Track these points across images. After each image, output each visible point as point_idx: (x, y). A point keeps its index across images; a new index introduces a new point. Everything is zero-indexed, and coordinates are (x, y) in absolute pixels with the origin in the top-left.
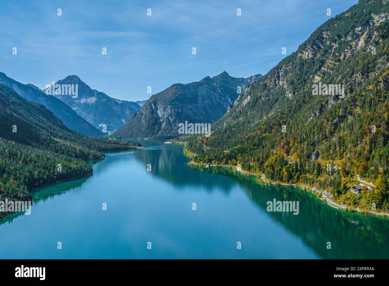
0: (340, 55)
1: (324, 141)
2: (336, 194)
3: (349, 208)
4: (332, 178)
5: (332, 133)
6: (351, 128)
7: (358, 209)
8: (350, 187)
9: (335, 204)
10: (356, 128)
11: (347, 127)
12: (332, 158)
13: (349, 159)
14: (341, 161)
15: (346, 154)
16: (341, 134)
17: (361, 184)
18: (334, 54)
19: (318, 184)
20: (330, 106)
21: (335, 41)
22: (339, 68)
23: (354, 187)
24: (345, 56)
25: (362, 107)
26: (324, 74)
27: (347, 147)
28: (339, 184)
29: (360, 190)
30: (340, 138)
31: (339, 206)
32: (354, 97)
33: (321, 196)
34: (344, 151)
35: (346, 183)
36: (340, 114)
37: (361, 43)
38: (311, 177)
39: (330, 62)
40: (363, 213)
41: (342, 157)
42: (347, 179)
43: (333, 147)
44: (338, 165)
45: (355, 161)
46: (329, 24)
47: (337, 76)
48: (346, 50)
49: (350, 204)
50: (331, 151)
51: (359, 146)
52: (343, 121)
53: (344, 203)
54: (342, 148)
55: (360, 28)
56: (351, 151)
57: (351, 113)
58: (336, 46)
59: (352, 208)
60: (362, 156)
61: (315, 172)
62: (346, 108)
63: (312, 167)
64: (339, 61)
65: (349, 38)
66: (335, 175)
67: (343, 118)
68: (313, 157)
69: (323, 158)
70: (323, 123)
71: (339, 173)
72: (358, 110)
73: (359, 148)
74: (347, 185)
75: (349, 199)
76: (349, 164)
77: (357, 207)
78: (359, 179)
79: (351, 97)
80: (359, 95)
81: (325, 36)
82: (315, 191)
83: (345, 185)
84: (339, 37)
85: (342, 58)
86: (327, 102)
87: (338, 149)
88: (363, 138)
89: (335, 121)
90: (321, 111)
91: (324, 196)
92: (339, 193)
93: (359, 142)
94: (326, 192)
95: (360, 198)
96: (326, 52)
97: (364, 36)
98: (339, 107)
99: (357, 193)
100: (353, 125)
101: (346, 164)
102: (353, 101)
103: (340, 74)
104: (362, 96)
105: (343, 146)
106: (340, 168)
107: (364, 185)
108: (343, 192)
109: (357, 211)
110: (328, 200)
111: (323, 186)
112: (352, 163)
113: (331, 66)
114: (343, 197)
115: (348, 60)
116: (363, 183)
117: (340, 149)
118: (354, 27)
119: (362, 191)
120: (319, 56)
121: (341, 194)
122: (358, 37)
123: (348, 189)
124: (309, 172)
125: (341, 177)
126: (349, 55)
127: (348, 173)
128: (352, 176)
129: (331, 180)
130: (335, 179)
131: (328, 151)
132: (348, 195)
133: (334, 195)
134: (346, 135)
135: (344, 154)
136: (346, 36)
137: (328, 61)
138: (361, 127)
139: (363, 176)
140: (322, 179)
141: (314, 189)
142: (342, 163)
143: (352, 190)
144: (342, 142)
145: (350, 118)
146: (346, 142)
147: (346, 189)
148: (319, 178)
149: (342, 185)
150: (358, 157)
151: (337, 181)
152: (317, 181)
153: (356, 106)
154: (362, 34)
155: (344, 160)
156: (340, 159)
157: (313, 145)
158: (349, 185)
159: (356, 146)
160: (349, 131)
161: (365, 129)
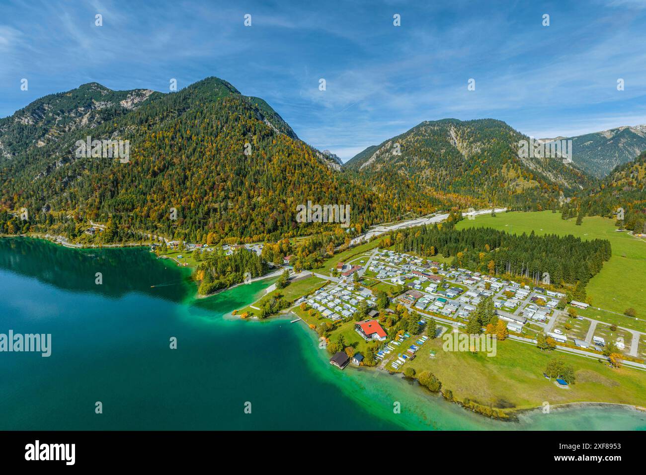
0: (65, 127)
1: (54, 196)
2: (71, 237)
3: (85, 246)
4: (66, 225)
5: (62, 190)
6: (81, 185)
7: (93, 245)
8: (84, 231)
9: (71, 245)
10: (86, 186)
11: (77, 185)
12: (64, 210)
13: (82, 209)
14: (74, 211)
15: (79, 206)
16: (72, 190)
17: (94, 227)
18: (58, 125)
19: (51, 231)
20: (58, 168)
21: (58, 115)
22: (64, 137)
23: (88, 230)
24: (70, 129)
25: (90, 170)
26: (49, 140)
27: (78, 200)
28: (74, 229)
29: (94, 232)
30: (71, 193)
31: (75, 246)
32: (82, 162)
33: (55, 240)
34: (76, 204)
35: (81, 228)
36: (69, 174)
37: (85, 120)
38: (43, 226)
39: (54, 131)
40: (98, 247)
41: (74, 208)
42: (81, 224)
43: (64, 201)
44: (70, 214)
45: (87, 211)
46: (50, 99)
47: (63, 144)
48: (70, 124)
49: (86, 243)
50: (63, 204)
51: (90, 199)
52: (72, 180)
53: (80, 243)
54: (74, 201)
55: (83, 109)
56: (82, 203)
57: (80, 174)
58: (59, 118)
59: (88, 245)
60: (93, 206)
61: (47, 222)
62: (75, 170)
63: (43, 218)
64: (64, 131)
65: (73, 115)
66: (69, 222)
67: (72, 178)
68: (44, 210)
69: (54, 210)
70: (51, 181)
71: (73, 221)
72: (87, 172)
73: (90, 200)
74: (81, 229)
75: (84, 239)
76: (81, 213)
77: (92, 244)
78: (92, 223)
79: (79, 162)
80: (87, 161)
81: (46, 108)
82: (48, 238)
83: (79, 229)
84: (63, 112)
85: (67, 129)
86: (54, 164)
87: (70, 202)
88: (93, 193)
89: (64, 180)
90: (48, 171)
91: (59, 240)
92: (74, 236)
93: (90, 196)
94: (61, 237)
95: (94, 237)
96: (49, 122)
97: (87, 115)
98: (68, 169)
99: (91, 234)
100: (83, 184)
101: (79, 214)
102: (81, 165)
103: (67, 142)
104: (90, 162)
105: (75, 200)
106: (73, 217)
107: (97, 227)
108: (78, 235)
109: (92, 247)
110: (63, 242)
111: (57, 232)
112: (85, 212)
113: (56, 135)
114: (78, 239)
115: (73, 132)
116: (96, 226)
117: (72, 202)
118: (76, 107)
119: (96, 232)
120: (41, 124)
121: (77, 236)
122: (81, 115)
123: (83, 232)
124: (40, 222)
125: (75, 223)
126: (73, 128)
127: (81, 220)
128: (85, 222)
129: (65, 227)
130: (69, 225)
131: (59, 204)
132: (83, 236)
133: (70, 238)
134: (77, 191)
135: (77, 206)
136: (69, 112)
137: (51, 130)
138: (90, 185)
139: (95, 221)
140: (56, 227)
141: (47, 236)
142: (75, 213)
143: (86, 232)
144: (73, 196)
145: (80, 179)
146: (77, 197)
147: (81, 232)
148: (52, 226)
149: (77, 230)
150: (90, 207)
151: (71, 227)
152: (50, 229)
153: (84, 169)
154: (86, 114)
155: (76, 210)
156: (72, 210)
157: (43, 199)
158: (83, 229)
159: (87, 199)
160: (80, 188)
161: (94, 187)
